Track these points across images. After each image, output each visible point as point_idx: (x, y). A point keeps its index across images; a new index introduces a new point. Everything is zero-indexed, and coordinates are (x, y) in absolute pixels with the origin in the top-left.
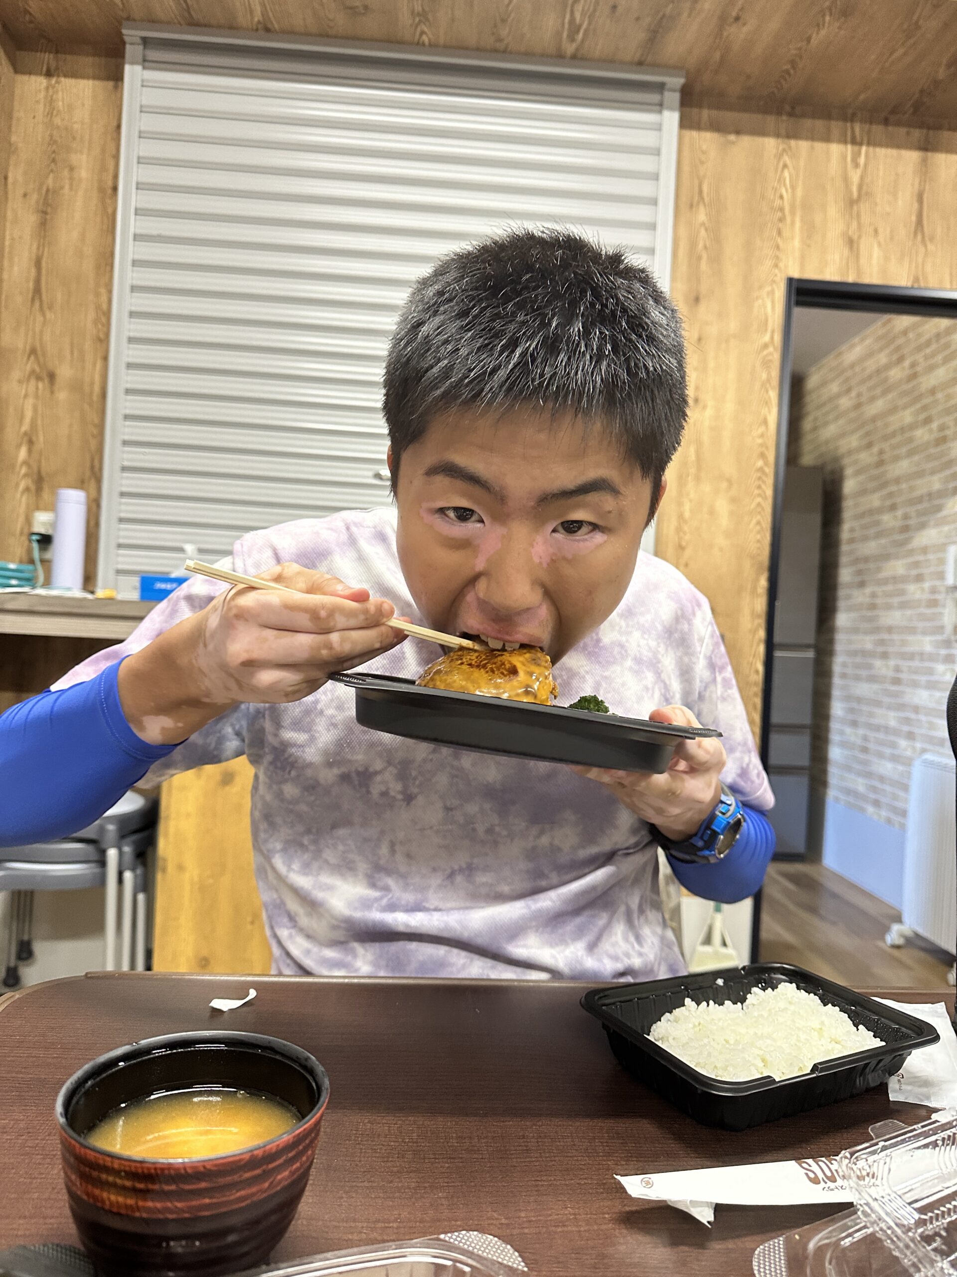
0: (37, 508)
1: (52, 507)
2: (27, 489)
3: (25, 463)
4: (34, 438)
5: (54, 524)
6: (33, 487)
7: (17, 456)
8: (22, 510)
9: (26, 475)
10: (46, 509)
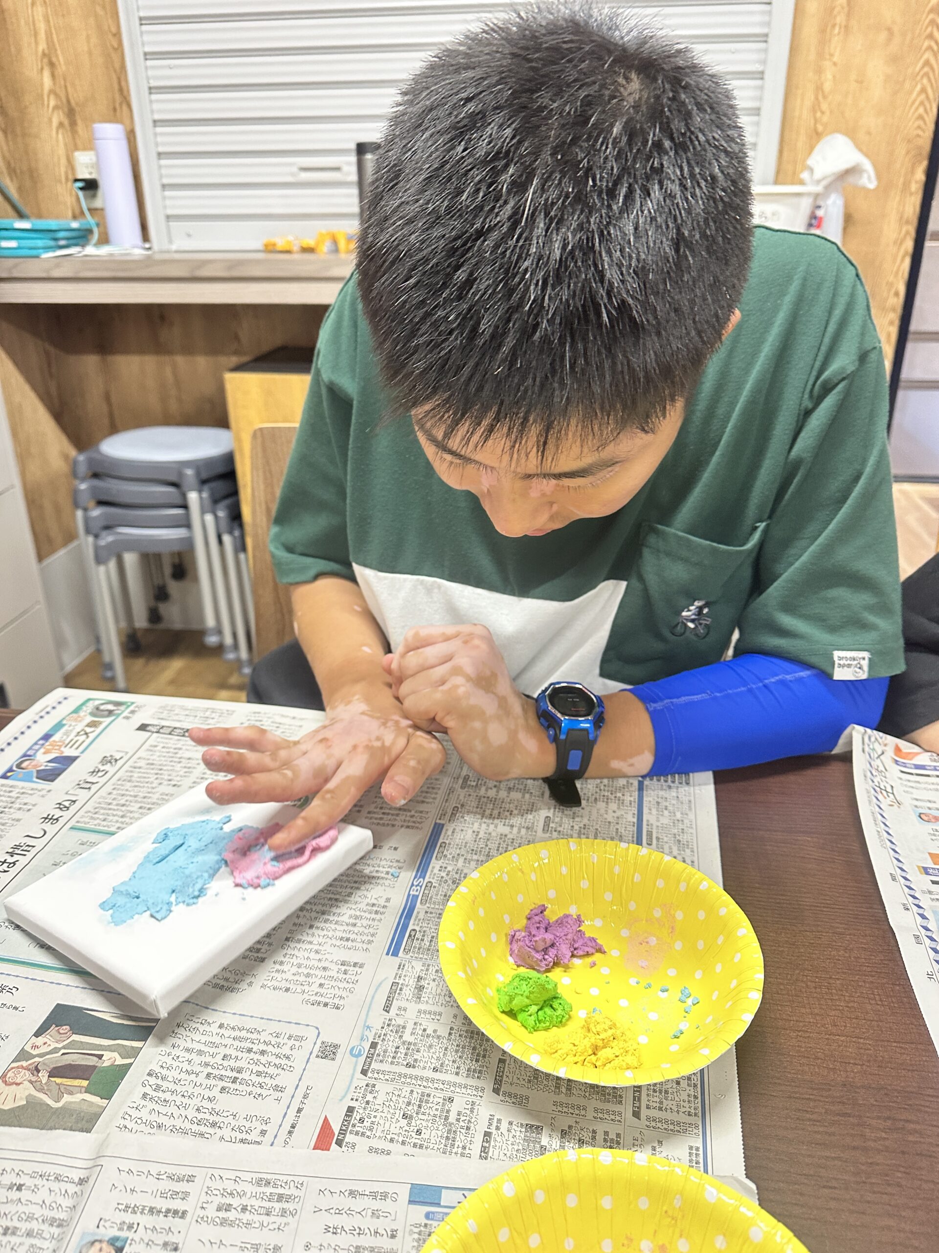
0: (76, 149)
1: (90, 145)
2: (61, 125)
3: (51, 92)
4: (54, 59)
5: (97, 165)
6: (66, 122)
7: (42, 85)
8: (61, 151)
9: (56, 108)
10: (85, 149)
